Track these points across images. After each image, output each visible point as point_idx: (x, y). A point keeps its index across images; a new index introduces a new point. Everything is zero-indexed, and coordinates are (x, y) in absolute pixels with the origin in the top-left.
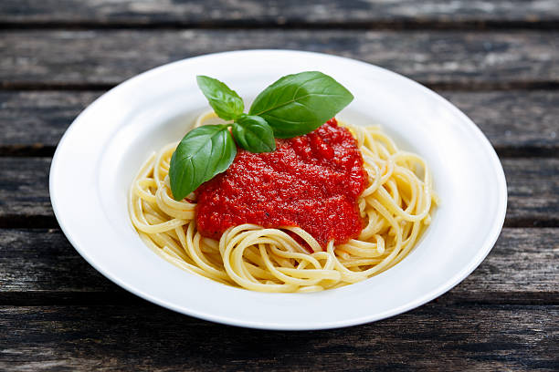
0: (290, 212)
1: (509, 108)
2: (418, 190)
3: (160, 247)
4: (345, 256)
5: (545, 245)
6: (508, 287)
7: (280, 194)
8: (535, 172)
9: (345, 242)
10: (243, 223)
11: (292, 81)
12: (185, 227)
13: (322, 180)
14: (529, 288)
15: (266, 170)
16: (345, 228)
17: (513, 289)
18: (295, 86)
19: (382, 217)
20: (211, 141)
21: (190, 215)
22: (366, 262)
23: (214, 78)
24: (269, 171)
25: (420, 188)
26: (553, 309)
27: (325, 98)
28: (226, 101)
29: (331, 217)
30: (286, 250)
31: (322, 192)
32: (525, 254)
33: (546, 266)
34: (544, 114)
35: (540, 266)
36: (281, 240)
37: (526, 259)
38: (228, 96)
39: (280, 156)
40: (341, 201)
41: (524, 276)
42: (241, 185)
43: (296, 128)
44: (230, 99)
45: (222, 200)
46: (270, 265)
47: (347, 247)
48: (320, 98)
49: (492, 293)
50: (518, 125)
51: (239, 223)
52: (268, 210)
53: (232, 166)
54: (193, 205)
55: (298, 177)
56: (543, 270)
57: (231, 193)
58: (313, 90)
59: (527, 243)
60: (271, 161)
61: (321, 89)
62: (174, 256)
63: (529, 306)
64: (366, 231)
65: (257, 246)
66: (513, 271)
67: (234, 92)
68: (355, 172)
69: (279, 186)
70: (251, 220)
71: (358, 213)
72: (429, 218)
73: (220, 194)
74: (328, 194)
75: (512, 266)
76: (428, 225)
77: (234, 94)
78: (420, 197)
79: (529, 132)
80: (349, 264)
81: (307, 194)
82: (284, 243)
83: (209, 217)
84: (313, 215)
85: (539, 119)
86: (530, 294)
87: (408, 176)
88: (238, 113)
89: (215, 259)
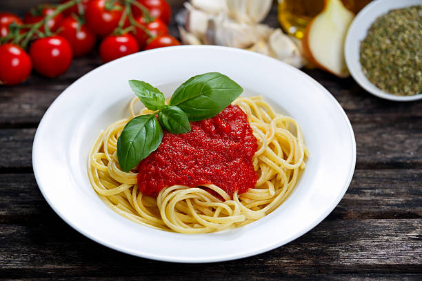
0: (206, 174)
1: (380, 135)
2: (294, 144)
3: (115, 204)
4: (247, 201)
5: (402, 231)
6: (373, 261)
7: (197, 163)
8: (396, 179)
9: (246, 191)
10: (173, 185)
11: (199, 80)
12: (131, 189)
13: (225, 150)
14: (388, 262)
15: (185, 146)
16: (245, 181)
17: (376, 262)
18: (202, 84)
19: (271, 168)
20: (144, 129)
21: (134, 181)
22: (262, 203)
23: (141, 80)
24: (187, 147)
25: (296, 143)
26: (406, 276)
27: (223, 91)
28: (152, 97)
29: (234, 175)
30: (205, 201)
31: (226, 158)
32: (387, 238)
33: (402, 246)
34: (406, 139)
35: (397, 245)
36: (201, 195)
37: (387, 240)
38: (152, 93)
39: (194, 135)
40: (240, 163)
41: (385, 253)
42: (169, 159)
43: (204, 114)
44: (154, 95)
45: (157, 170)
46: (194, 213)
47: (247, 194)
48: (220, 92)
49: (360, 266)
50: (386, 147)
51: (170, 185)
52: (189, 174)
53: (161, 145)
54: (136, 174)
55: (209, 149)
56: (399, 248)
57: (162, 164)
58: (215, 86)
59: (388, 230)
60: (189, 139)
61: (219, 85)
62: (126, 211)
63: (387, 275)
64: (260, 181)
65: (184, 200)
66: (377, 250)
67: (156, 89)
68: (247, 141)
69: (196, 157)
70: (178, 183)
71: (253, 169)
72: (304, 164)
73: (155, 165)
74: (230, 159)
75: (377, 246)
76: (304, 170)
77: (156, 91)
78: (296, 149)
79: (395, 152)
80: (250, 206)
81: (216, 161)
82: (203, 196)
83: (148, 182)
84: (221, 175)
85: (402, 142)
86: (389, 266)
87: (285, 134)
88: (161, 105)
89: (155, 211)
